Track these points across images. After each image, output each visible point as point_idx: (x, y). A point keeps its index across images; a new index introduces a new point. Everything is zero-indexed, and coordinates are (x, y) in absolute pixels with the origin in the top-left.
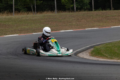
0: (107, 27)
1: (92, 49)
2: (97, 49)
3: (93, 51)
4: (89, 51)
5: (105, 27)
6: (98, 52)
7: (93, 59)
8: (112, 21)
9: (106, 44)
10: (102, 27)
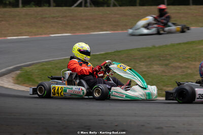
0: (43, 36)
1: (18, 72)
2: (27, 72)
3: (19, 76)
4: (13, 75)
5: (41, 34)
6: (29, 78)
7: (20, 89)
8: (52, 26)
9: (42, 64)
10: (35, 35)
